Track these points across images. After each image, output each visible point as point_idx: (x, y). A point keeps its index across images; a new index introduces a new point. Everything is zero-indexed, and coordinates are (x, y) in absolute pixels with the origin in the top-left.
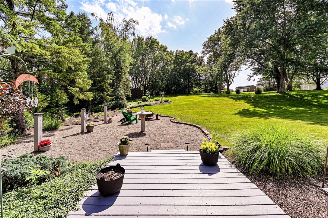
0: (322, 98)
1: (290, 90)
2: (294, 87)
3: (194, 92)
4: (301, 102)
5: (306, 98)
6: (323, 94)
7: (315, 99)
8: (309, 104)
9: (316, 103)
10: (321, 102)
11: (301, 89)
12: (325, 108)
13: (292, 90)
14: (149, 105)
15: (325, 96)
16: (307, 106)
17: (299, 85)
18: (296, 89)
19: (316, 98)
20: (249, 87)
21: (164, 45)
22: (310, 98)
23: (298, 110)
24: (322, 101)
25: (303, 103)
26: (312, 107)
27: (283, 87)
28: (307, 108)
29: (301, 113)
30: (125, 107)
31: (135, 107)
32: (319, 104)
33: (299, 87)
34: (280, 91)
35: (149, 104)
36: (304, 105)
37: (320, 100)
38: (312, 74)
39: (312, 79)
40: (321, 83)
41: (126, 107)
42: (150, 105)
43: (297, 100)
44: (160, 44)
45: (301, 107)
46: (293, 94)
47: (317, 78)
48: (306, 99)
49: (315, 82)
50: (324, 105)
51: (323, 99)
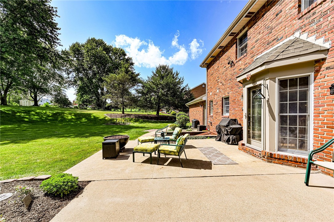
0: (34, 114)
1: (4, 105)
2: (12, 101)
4: (12, 119)
5: (18, 114)
6: (35, 110)
7: (27, 116)
8: (21, 120)
9: (28, 119)
10: (32, 118)
11: (21, 104)
12: (34, 124)
13: (7, 105)
15: (37, 113)
16: (17, 123)
17: (19, 99)
18: (15, 104)
19: (28, 114)
22: (23, 114)
23: (5, 129)
24: (34, 117)
25: (14, 120)
26: (22, 124)
28: (16, 125)
29: (7, 131)
32: (30, 120)
33: (18, 102)
36: (14, 122)
37: (31, 116)
38: (30, 90)
39: (30, 95)
40: (38, 100)
43: (8, 116)
45: (10, 124)
46: (4, 110)
47: (34, 95)
48: (18, 116)
49: (33, 98)
50: (34, 121)
51: (34, 116)
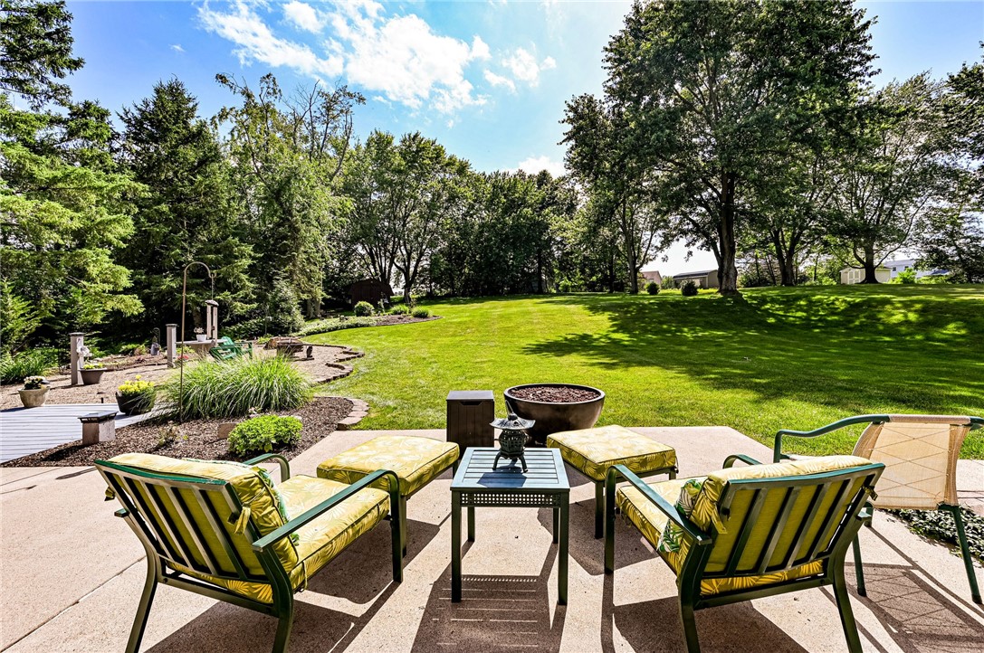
3: (560, 288)
9: (776, 319)
10: (788, 317)
11: (843, 280)
14: (363, 326)
20: (706, 274)
21: (459, 157)
24: (793, 314)
27: (731, 276)
30: (294, 331)
31: (325, 332)
32: (779, 320)
34: (724, 287)
35: (365, 323)
40: (875, 264)
41: (298, 331)
42: (368, 326)
44: (448, 153)
47: (865, 252)
49: (862, 262)
